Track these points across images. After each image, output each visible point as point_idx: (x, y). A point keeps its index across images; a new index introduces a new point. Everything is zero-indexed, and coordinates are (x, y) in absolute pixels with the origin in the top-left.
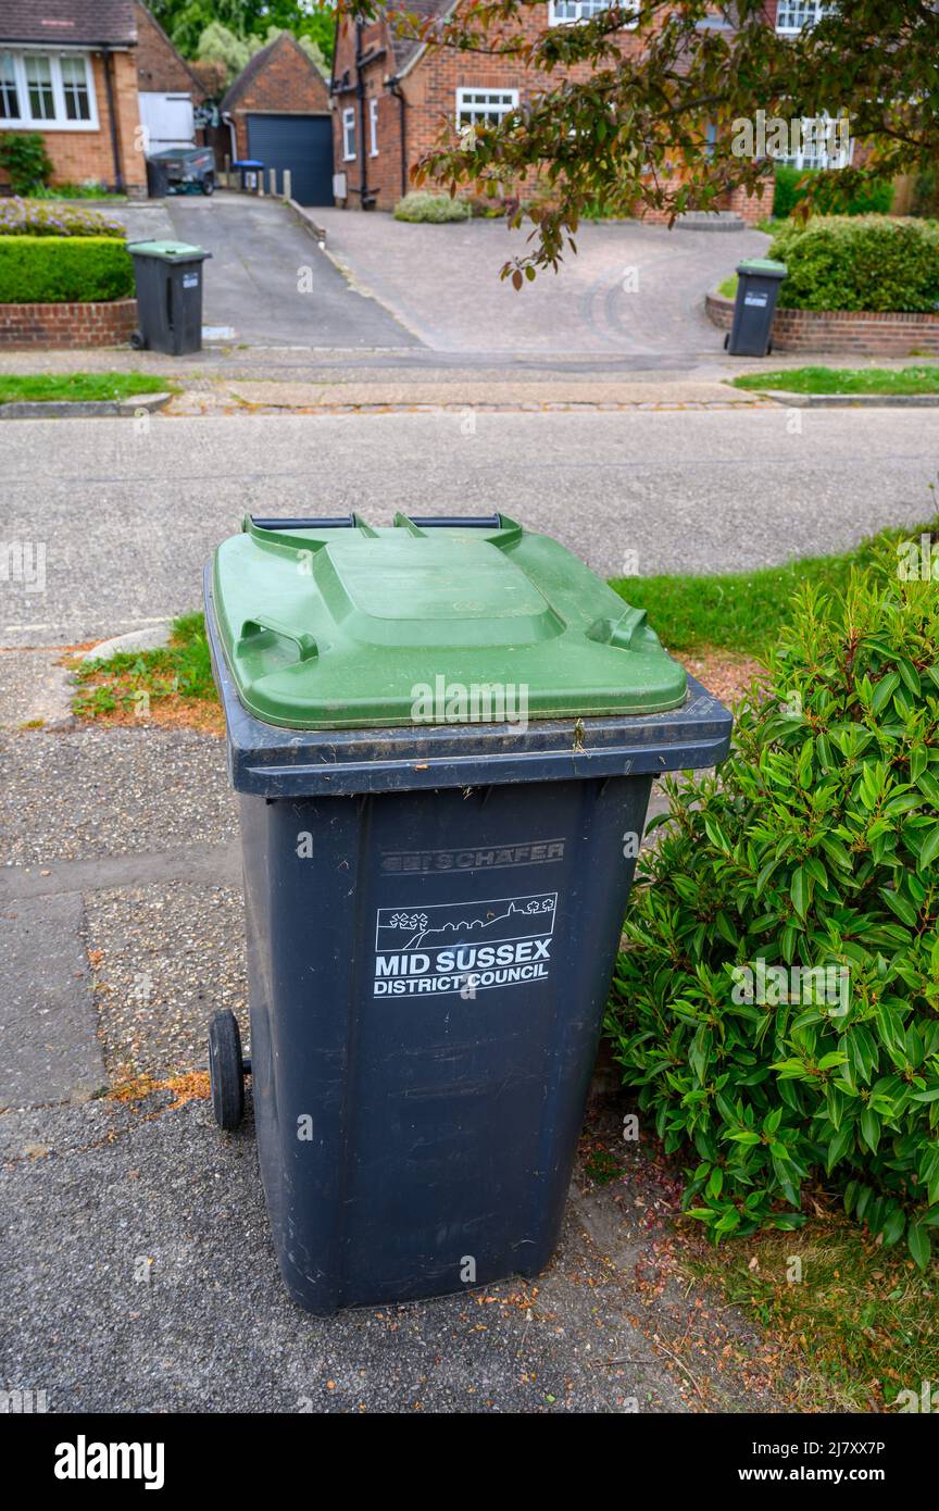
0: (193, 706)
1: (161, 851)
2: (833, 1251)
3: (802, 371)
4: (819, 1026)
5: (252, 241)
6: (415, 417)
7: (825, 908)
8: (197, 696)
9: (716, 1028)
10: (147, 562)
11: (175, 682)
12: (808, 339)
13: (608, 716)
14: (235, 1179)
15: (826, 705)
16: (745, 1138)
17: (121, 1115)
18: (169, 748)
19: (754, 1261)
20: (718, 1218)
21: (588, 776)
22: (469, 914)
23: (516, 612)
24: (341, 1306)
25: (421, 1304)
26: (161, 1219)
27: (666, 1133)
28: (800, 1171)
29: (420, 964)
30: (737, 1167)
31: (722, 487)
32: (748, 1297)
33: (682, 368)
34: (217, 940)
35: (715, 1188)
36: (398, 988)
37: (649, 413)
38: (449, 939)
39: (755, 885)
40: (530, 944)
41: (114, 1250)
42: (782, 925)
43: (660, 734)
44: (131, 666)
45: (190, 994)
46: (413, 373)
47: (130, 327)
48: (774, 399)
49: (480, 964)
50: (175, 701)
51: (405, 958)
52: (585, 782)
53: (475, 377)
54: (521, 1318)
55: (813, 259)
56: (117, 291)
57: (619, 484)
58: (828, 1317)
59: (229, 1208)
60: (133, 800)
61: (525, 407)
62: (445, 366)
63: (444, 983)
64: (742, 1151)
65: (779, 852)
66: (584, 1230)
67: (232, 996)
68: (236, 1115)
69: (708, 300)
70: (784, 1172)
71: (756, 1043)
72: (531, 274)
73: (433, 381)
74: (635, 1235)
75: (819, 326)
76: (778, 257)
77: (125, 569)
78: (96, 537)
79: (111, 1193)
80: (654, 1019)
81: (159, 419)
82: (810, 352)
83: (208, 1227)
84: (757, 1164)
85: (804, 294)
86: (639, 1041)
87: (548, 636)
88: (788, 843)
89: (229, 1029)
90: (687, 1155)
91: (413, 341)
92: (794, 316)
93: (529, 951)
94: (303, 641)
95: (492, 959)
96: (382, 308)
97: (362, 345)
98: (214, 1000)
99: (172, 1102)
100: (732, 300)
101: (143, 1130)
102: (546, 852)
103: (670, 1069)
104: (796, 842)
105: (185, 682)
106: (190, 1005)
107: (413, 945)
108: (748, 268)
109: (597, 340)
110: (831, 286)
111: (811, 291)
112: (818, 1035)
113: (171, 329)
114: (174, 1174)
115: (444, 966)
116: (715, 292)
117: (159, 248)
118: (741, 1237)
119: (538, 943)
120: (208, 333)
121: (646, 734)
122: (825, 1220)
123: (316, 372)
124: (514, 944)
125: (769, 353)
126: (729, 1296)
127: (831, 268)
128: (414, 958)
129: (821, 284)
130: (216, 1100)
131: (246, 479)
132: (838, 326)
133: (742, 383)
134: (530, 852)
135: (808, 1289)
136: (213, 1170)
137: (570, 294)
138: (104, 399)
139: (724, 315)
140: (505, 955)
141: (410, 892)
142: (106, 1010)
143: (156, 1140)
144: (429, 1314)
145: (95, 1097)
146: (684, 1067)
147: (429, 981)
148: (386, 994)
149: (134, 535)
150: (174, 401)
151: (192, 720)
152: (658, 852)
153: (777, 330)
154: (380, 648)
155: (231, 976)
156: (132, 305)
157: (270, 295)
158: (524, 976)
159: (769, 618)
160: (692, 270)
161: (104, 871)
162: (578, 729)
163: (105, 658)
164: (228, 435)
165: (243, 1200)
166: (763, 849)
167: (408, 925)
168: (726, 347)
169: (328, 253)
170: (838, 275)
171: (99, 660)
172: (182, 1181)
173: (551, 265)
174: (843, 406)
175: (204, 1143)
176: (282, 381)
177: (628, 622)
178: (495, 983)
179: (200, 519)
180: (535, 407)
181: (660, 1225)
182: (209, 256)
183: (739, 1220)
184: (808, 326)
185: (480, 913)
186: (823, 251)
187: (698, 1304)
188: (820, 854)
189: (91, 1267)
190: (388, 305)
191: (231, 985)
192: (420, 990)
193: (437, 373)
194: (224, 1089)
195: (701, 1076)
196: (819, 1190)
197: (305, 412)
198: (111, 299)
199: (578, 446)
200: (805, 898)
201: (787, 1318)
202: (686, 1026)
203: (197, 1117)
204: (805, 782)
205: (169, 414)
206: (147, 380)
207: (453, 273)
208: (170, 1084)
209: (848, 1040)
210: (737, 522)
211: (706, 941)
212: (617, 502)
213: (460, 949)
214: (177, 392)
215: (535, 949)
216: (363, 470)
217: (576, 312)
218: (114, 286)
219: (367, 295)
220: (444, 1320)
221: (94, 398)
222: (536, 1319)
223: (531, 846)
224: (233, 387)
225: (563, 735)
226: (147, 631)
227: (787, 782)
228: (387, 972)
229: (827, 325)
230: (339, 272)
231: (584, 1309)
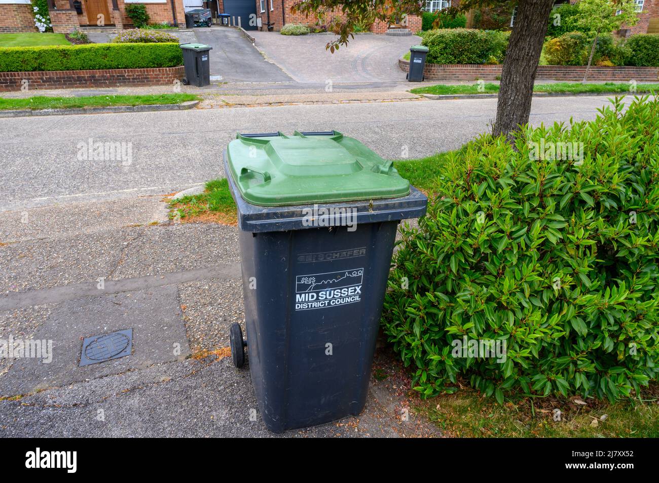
0: (215, 214)
1: (206, 268)
2: (468, 401)
3: (435, 87)
4: (462, 314)
5: (227, 43)
6: (292, 107)
7: (462, 271)
8: (216, 210)
9: (423, 317)
10: (194, 163)
11: (208, 206)
12: (437, 75)
13: (381, 199)
14: (242, 385)
15: (460, 194)
16: (436, 358)
17: (197, 364)
18: (207, 230)
19: (438, 406)
20: (425, 390)
21: (375, 221)
22: (331, 277)
23: (344, 162)
24: (285, 430)
25: (316, 428)
26: (215, 402)
27: (405, 359)
28: (456, 369)
29: (313, 297)
30: (432, 370)
31: (408, 129)
32: (437, 419)
33: (391, 87)
34: (229, 299)
35: (424, 378)
36: (305, 306)
37: (379, 103)
38: (323, 287)
39: (436, 263)
40: (354, 288)
41: (198, 414)
42: (447, 277)
43: (401, 205)
44: (190, 201)
45: (221, 319)
46: (291, 91)
47: (182, 76)
48: (425, 96)
49: (335, 296)
50: (208, 213)
51: (307, 294)
52: (373, 224)
53: (314, 92)
54: (353, 431)
55: (438, 45)
56: (176, 63)
57: (371, 129)
58: (467, 425)
59: (241, 396)
60: (194, 250)
61: (333, 102)
62: (303, 88)
63: (322, 304)
64: (434, 363)
65: (446, 250)
66: (374, 398)
67: (237, 319)
68: (242, 362)
69: (400, 61)
70: (450, 370)
71: (439, 323)
72: (337, 47)
73: (298, 94)
74: (394, 399)
75: (441, 70)
76: (426, 45)
77: (185, 166)
78: (174, 154)
79: (195, 393)
80: (399, 317)
81: (195, 110)
82: (438, 80)
83: (233, 404)
84: (440, 368)
85: (435, 58)
86: (394, 325)
87: (357, 171)
88: (449, 246)
89: (238, 329)
90: (413, 367)
91: (290, 79)
92: (432, 67)
93: (353, 291)
94: (265, 174)
95: (339, 294)
96: (278, 67)
97: (270, 81)
98: (230, 321)
99: (217, 359)
100: (409, 61)
101: (206, 369)
102: (359, 253)
103: (405, 335)
104: (452, 245)
105: (212, 206)
106: (221, 323)
107: (310, 290)
108: (414, 49)
109: (359, 77)
110: (445, 55)
111: (438, 57)
112: (462, 317)
113: (198, 76)
114: (219, 385)
115: (322, 297)
116: (402, 58)
117: (192, 46)
118: (433, 397)
119: (357, 288)
120: (212, 78)
121: (396, 205)
122: (464, 390)
123: (254, 92)
124: (348, 288)
125: (423, 80)
126: (430, 419)
127: (445, 48)
128: (310, 294)
129: (441, 54)
130: (234, 357)
131: (230, 131)
132: (448, 70)
133: (414, 91)
134: (353, 253)
135: (459, 415)
136: (234, 383)
137: (348, 60)
138: (174, 103)
139: (406, 67)
140: (345, 292)
141: (308, 269)
142: (189, 327)
143: (211, 373)
144: (319, 431)
145: (187, 358)
146: (412, 334)
147: (316, 303)
148: (300, 309)
149: (188, 153)
150: (200, 103)
151: (215, 219)
152: (398, 255)
153: (426, 72)
154: (294, 176)
155: (236, 312)
156: (182, 68)
157: (235, 63)
158: (352, 300)
159: (429, 175)
160: (393, 50)
161: (185, 276)
162: (371, 204)
163: (180, 198)
164: (222, 115)
165: (246, 393)
166: (439, 249)
167: (308, 282)
168: (407, 78)
169: (256, 47)
170: (448, 51)
171: (178, 199)
172: (222, 387)
173: (344, 44)
174: (451, 99)
175: (230, 373)
176: (241, 95)
177: (387, 165)
178: (341, 303)
179: (213, 146)
180: (337, 102)
181: (403, 395)
182: (212, 49)
183: (432, 390)
184: (437, 70)
185: (335, 276)
186: (442, 42)
187: (419, 422)
188: (461, 249)
189: (189, 420)
190: (280, 66)
191: (236, 315)
192: (313, 307)
193: (300, 91)
194: (237, 352)
195: (418, 336)
196: (461, 379)
197: (250, 107)
198: (174, 66)
199: (354, 116)
200: (456, 267)
201: (452, 426)
202: (411, 318)
203: (226, 364)
204: (454, 223)
205: (198, 108)
206: (189, 96)
207: (304, 53)
208: (215, 352)
209: (474, 319)
210: (415, 142)
211: (418, 286)
212: (370, 136)
213: (328, 290)
214: (202, 100)
215: (355, 290)
216: (274, 126)
217: (351, 67)
218: (175, 61)
219: (272, 63)
220: (324, 433)
221: (170, 103)
222: (359, 431)
223: (353, 250)
224: (222, 98)
225: (365, 206)
226: (195, 188)
227: (447, 224)
228: (300, 300)
229: (444, 69)
230: (261, 54)
231: (376, 426)
